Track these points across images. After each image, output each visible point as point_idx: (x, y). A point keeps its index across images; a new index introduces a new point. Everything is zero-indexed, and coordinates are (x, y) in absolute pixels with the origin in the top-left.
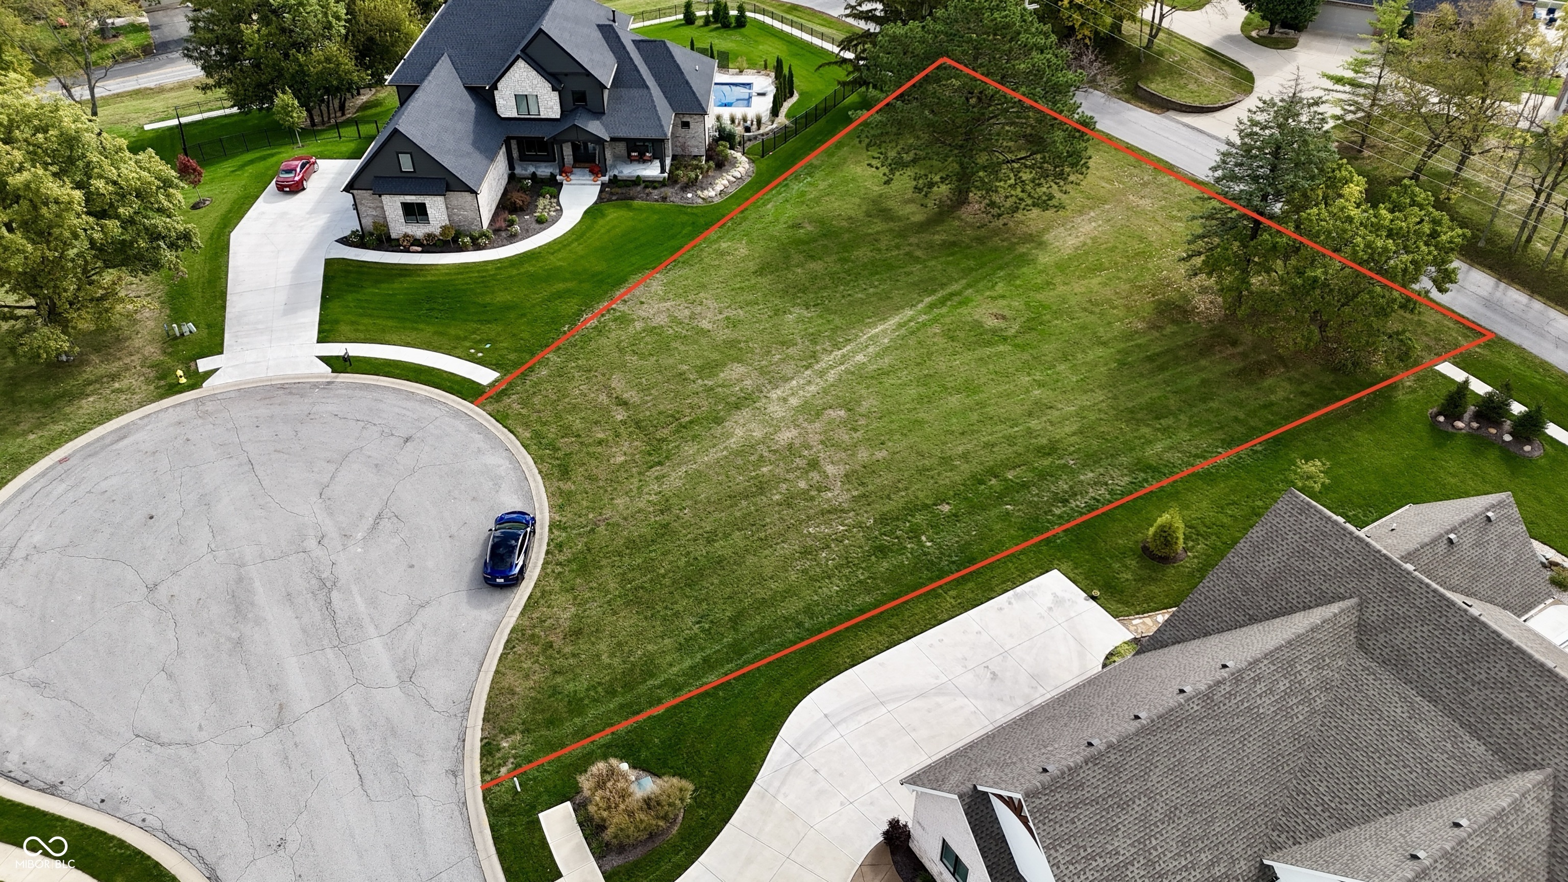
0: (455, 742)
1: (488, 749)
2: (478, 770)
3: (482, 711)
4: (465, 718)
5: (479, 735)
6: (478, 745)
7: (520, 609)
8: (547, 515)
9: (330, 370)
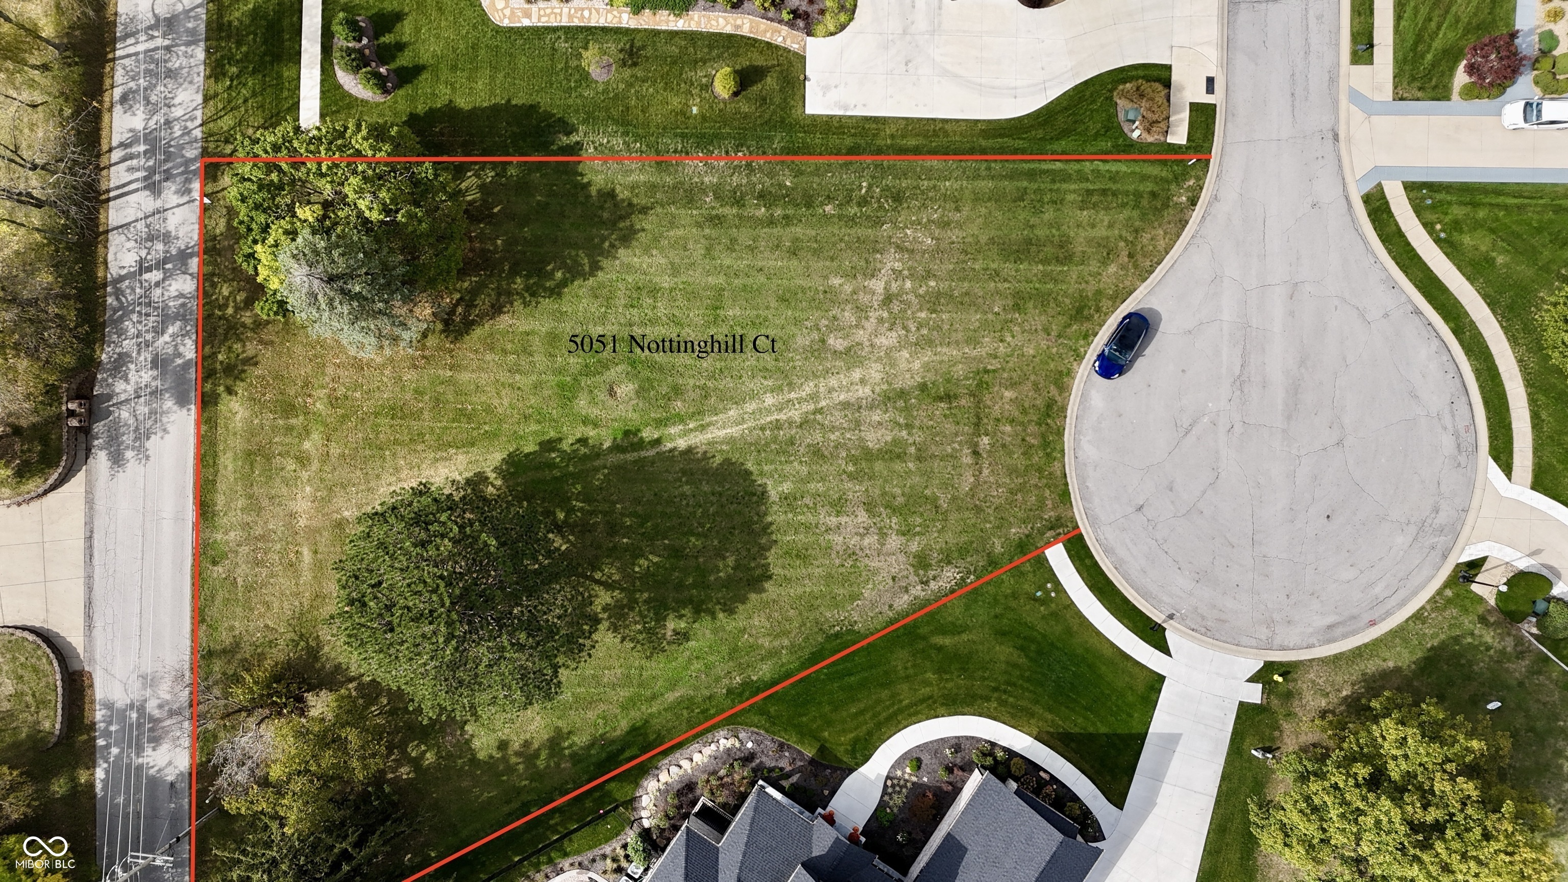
0: (1208, 218)
1: (1193, 202)
2: (1204, 191)
3: (1187, 229)
4: (1197, 232)
5: (1195, 214)
6: (1197, 208)
7: (1134, 294)
8: (1080, 371)
9: (1167, 634)
